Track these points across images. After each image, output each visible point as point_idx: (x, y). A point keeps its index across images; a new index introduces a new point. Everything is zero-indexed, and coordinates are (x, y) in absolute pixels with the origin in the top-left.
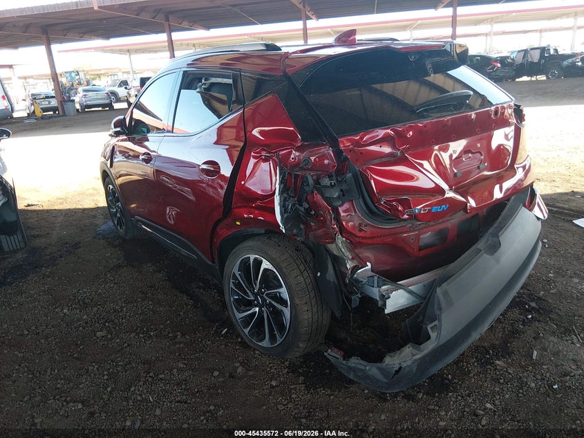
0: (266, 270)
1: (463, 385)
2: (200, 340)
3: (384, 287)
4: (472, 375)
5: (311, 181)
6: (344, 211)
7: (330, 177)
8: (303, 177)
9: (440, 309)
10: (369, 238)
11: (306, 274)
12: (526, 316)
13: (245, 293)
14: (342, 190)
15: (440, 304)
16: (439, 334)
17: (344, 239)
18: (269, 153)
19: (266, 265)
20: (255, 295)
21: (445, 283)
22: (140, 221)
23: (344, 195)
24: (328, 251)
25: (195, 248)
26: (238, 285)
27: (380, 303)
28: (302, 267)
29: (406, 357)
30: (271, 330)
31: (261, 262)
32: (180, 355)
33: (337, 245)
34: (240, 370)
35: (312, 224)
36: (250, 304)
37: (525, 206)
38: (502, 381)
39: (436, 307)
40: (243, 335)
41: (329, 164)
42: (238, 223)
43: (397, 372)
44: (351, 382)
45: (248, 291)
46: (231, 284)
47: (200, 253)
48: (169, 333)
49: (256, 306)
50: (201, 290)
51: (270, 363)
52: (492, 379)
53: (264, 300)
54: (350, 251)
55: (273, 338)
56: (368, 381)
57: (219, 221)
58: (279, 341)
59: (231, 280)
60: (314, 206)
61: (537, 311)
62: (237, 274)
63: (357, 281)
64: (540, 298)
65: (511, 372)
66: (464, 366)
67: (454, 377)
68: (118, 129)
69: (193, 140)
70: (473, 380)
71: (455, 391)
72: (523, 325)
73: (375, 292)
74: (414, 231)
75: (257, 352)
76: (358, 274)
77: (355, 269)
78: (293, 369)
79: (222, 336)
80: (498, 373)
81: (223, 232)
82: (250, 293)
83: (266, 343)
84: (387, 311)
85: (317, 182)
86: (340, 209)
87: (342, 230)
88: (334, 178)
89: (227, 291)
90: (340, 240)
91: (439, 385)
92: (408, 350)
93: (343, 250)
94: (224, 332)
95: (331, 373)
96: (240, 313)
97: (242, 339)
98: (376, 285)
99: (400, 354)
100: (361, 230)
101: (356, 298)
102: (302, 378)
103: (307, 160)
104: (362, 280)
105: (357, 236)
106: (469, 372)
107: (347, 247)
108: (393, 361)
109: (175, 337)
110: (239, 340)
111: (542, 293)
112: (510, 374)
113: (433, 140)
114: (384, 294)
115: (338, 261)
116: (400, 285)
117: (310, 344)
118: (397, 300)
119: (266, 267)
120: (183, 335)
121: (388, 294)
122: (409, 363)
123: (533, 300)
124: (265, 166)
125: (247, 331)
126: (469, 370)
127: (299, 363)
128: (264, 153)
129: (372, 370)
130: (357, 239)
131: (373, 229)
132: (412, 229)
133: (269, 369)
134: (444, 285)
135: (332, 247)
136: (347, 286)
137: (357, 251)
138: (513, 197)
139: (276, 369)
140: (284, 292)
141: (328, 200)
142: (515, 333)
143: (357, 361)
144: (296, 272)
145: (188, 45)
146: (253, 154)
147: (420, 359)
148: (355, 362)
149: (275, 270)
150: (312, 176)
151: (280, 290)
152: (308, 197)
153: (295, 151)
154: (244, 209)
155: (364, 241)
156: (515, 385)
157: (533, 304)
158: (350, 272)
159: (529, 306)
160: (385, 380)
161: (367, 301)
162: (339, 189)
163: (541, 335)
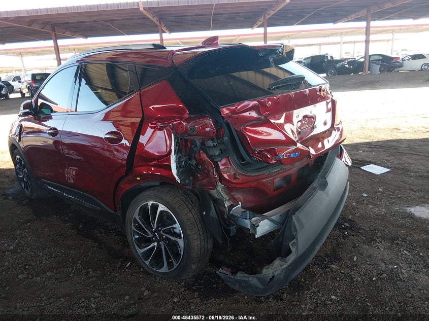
0: (161, 212)
1: (313, 285)
2: (108, 273)
3: (253, 219)
4: (317, 277)
5: (198, 143)
6: (223, 165)
7: (213, 139)
8: (192, 141)
9: (296, 231)
10: (241, 184)
11: (193, 211)
12: (344, 233)
13: (145, 232)
14: (221, 149)
15: (295, 227)
16: (297, 249)
17: (223, 185)
18: (162, 124)
19: (162, 208)
20: (153, 233)
21: (297, 212)
22: (46, 183)
23: (223, 153)
24: (211, 195)
25: (98, 201)
26: (139, 227)
27: (252, 231)
28: (190, 207)
29: (276, 268)
30: (168, 258)
31: (157, 207)
32: (94, 286)
33: (217, 191)
34: (146, 293)
35: (199, 175)
36: (149, 241)
37: (338, 157)
38: (338, 279)
39: (293, 230)
40: (144, 266)
41: (210, 130)
42: (138, 179)
43: (271, 279)
44: (234, 291)
45: (147, 230)
46: (133, 226)
47: (103, 205)
48: (82, 270)
49: (154, 242)
50: (103, 235)
51: (170, 285)
52: (332, 278)
53: (161, 236)
54: (227, 194)
55: (170, 265)
56: (249, 289)
57: (123, 177)
58: (176, 265)
59: (133, 224)
60: (200, 162)
61: (350, 229)
62: (137, 218)
63: (233, 216)
64: (350, 220)
65: (343, 272)
66: (310, 271)
67: (305, 280)
68: (27, 110)
69: (95, 117)
70: (319, 281)
71: (308, 290)
72: (343, 239)
73: (247, 223)
74: (271, 177)
75: (158, 278)
76: (233, 211)
77: (231, 207)
78: (188, 287)
79: (127, 268)
80: (335, 274)
81: (125, 187)
82: (149, 232)
83: (165, 269)
84: (257, 236)
85: (203, 144)
86: (219, 164)
87: (222, 179)
88: (215, 140)
89: (129, 233)
90: (220, 186)
91: (297, 287)
92: (277, 262)
93: (222, 194)
94: (128, 265)
95: (217, 287)
96: (141, 249)
97: (144, 269)
98: (248, 218)
99: (272, 266)
100: (235, 178)
101: (233, 229)
102: (196, 294)
103: (193, 129)
104: (237, 215)
105: (233, 183)
106: (315, 275)
107: (225, 192)
108: (268, 272)
109: (88, 273)
110: (142, 270)
111: (351, 216)
112: (342, 273)
113: (284, 109)
114: (254, 223)
115: (218, 202)
116: (265, 216)
117: (199, 265)
118: (264, 227)
119: (162, 209)
120: (94, 270)
121: (257, 223)
122: (279, 272)
123: (346, 222)
124: (160, 134)
125: (147, 262)
126: (315, 274)
127: (192, 282)
128: (159, 124)
129: (253, 280)
130: (233, 185)
131: (244, 177)
132: (269, 176)
133: (169, 290)
134: (297, 213)
135: (214, 192)
136: (226, 221)
137: (232, 194)
138: (330, 151)
139: (175, 289)
140: (178, 227)
141: (211, 157)
142: (339, 245)
143: (242, 275)
144: (186, 210)
145: (69, 49)
146: (150, 125)
147: (286, 268)
148: (240, 276)
149: (169, 211)
150: (199, 140)
151: (174, 226)
152: (196, 156)
153: (184, 122)
154: (144, 168)
155: (237, 186)
156: (348, 281)
157: (347, 224)
158: (227, 209)
159: (345, 226)
160: (262, 287)
161: (242, 230)
162: (219, 148)
163: (358, 245)
